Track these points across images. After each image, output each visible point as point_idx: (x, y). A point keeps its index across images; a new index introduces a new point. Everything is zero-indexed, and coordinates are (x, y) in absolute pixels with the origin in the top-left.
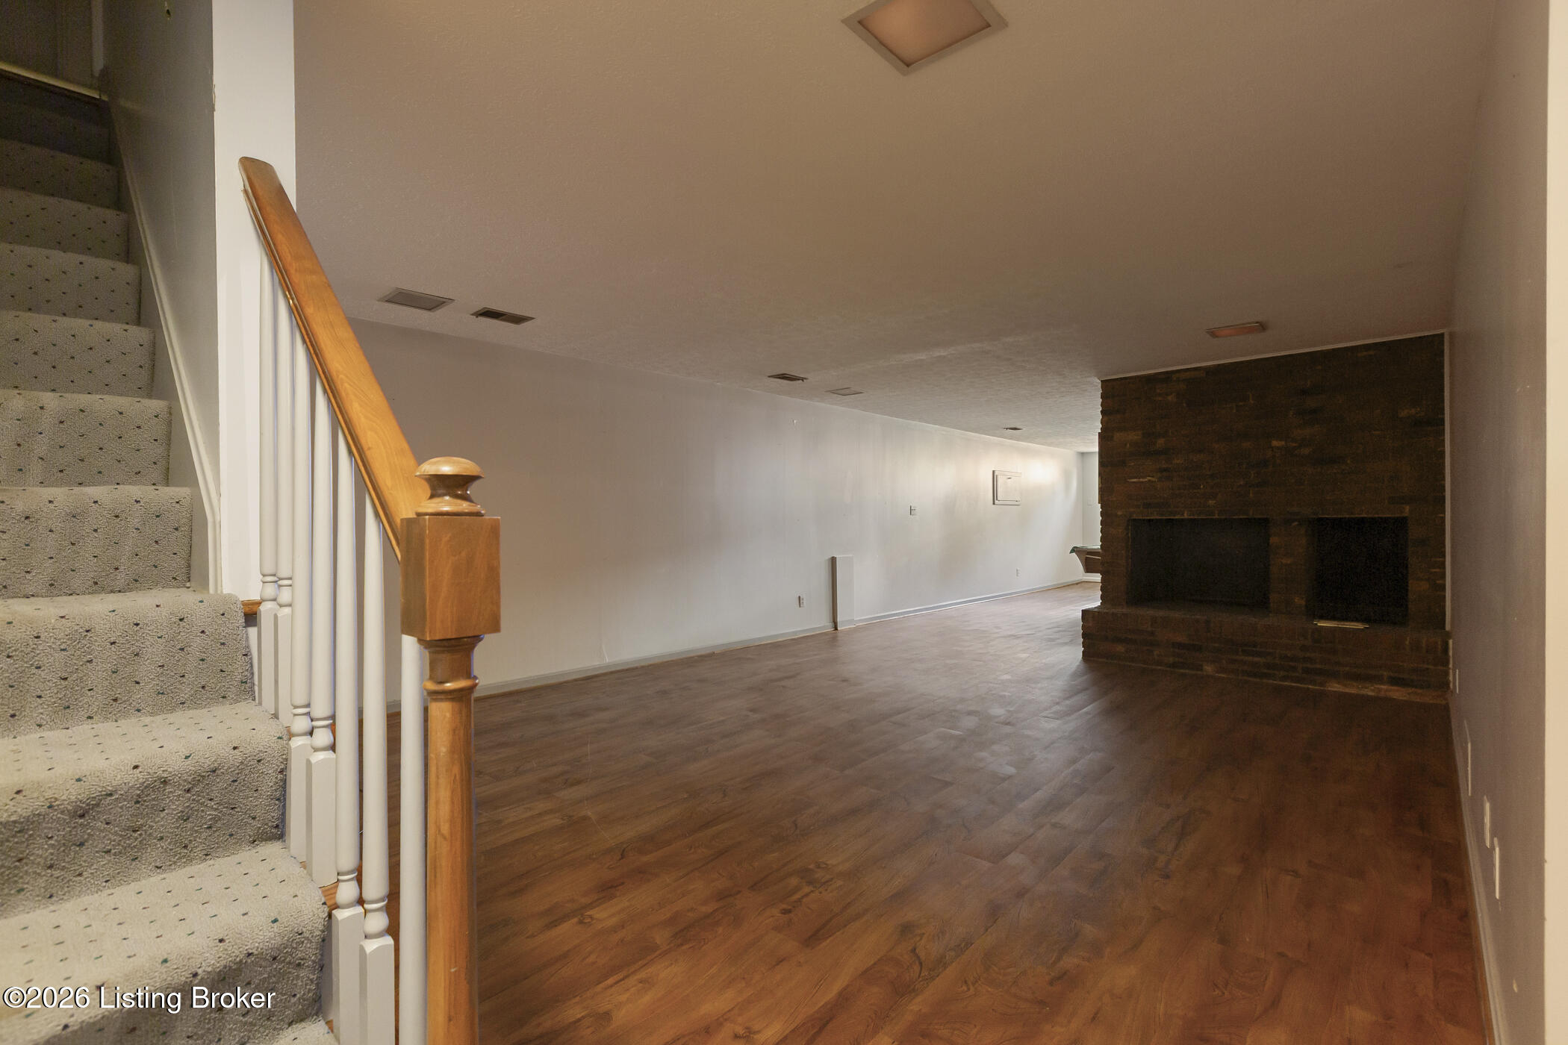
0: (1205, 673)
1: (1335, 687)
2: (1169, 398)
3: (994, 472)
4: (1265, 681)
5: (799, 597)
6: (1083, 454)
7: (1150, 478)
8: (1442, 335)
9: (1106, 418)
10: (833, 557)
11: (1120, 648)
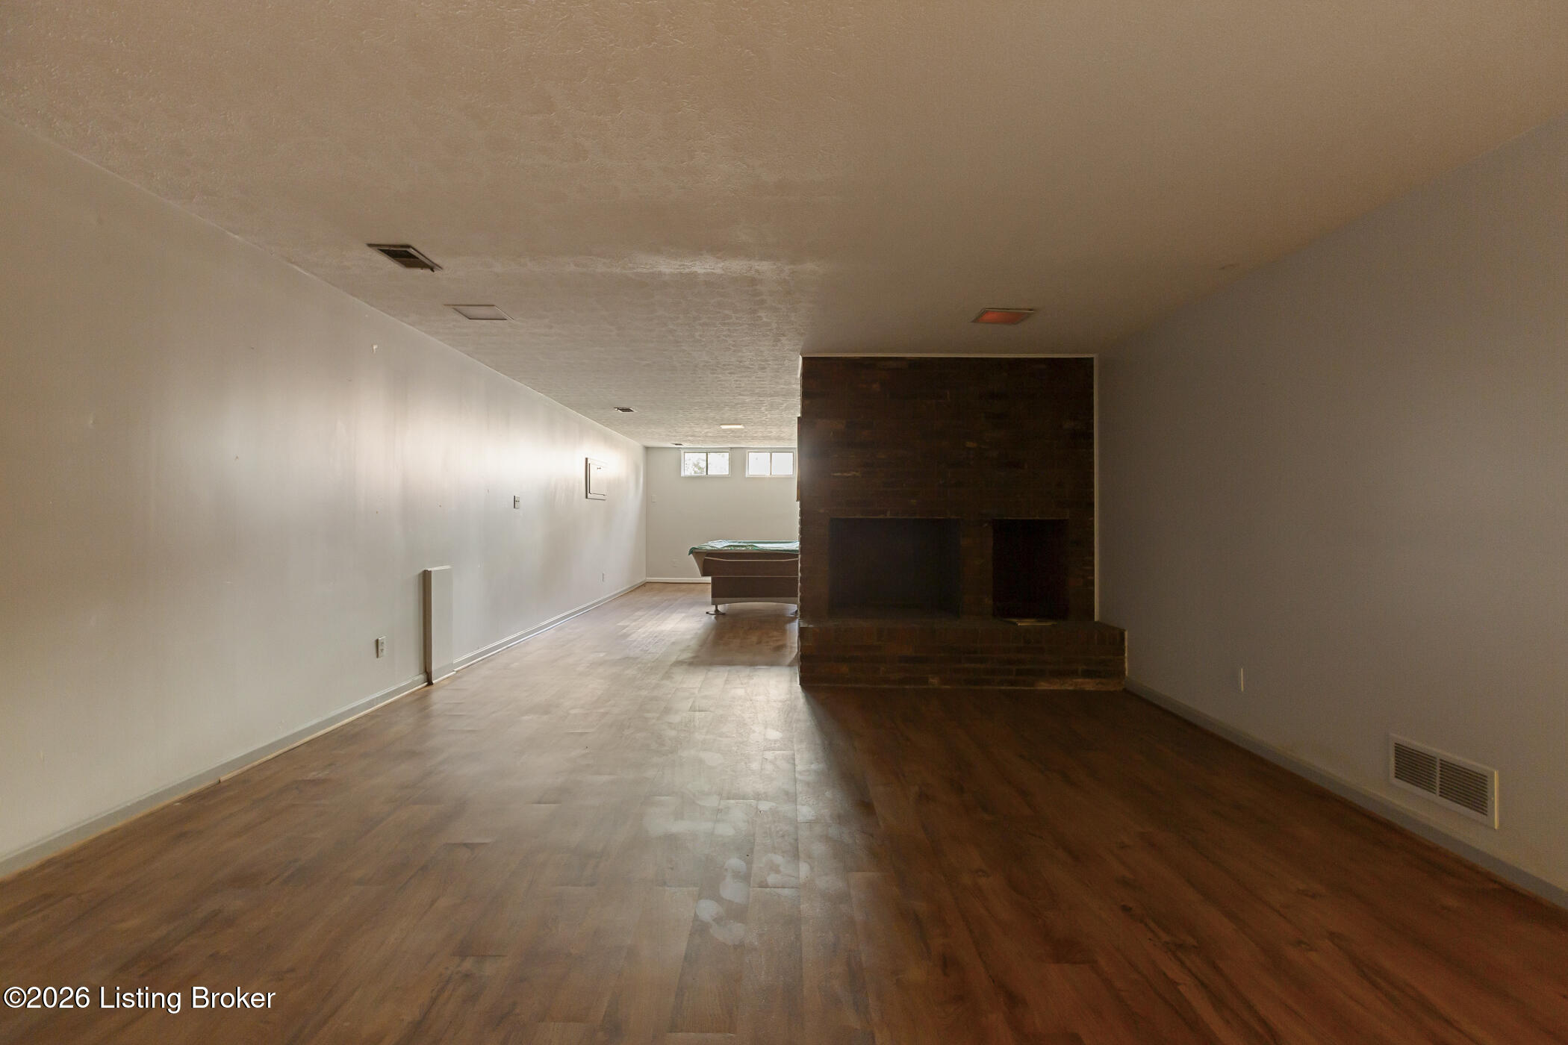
0: (931, 687)
1: (1043, 686)
2: (874, 386)
3: (587, 459)
4: (985, 687)
5: (377, 641)
6: (647, 449)
7: (854, 473)
8: (1092, 358)
9: (807, 402)
10: (425, 571)
11: (844, 669)
